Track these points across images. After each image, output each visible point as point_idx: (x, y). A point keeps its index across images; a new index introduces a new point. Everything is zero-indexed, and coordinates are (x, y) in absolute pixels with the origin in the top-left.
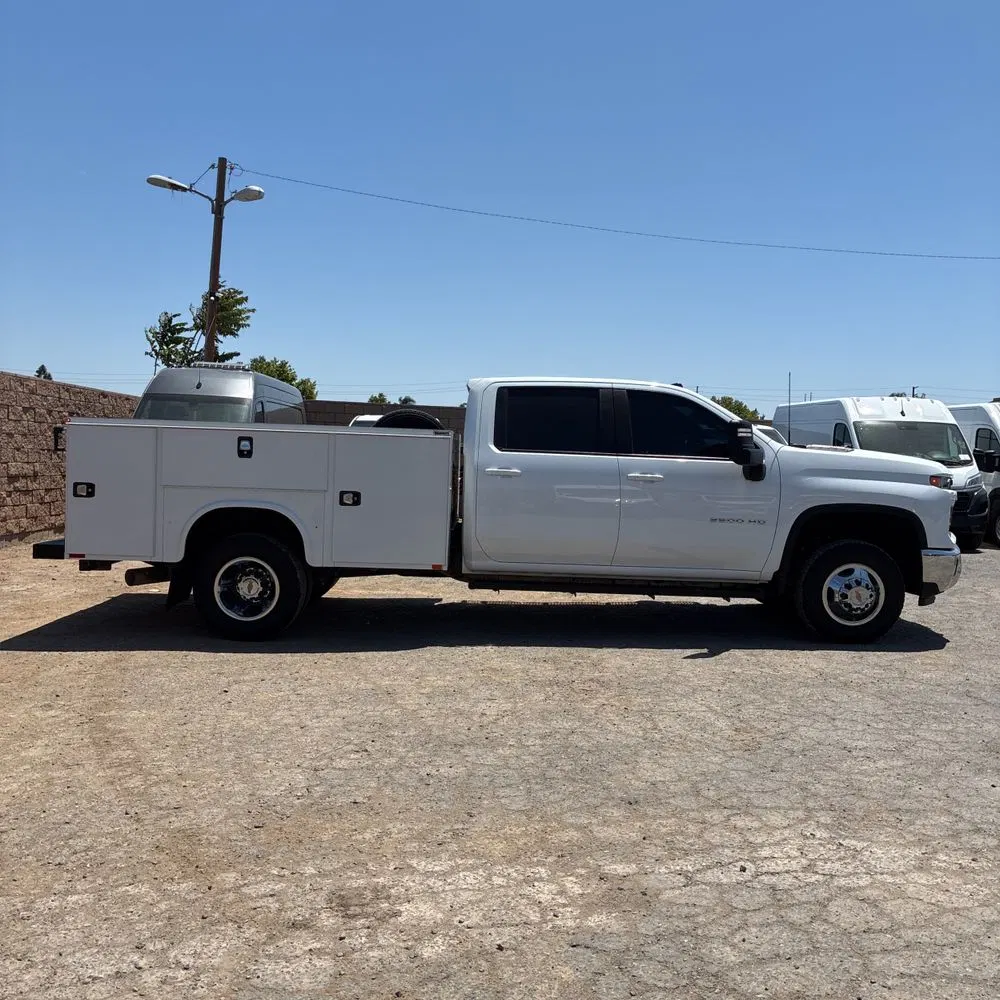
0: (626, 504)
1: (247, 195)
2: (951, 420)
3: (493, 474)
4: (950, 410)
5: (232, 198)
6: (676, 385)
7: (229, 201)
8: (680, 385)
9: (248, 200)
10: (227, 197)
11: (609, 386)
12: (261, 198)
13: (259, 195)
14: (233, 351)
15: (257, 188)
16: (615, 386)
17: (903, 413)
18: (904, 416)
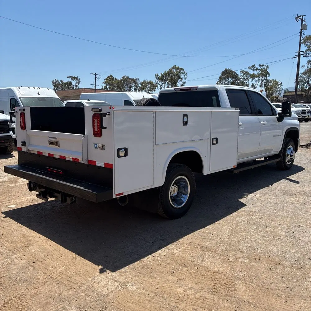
18: (39, 95)
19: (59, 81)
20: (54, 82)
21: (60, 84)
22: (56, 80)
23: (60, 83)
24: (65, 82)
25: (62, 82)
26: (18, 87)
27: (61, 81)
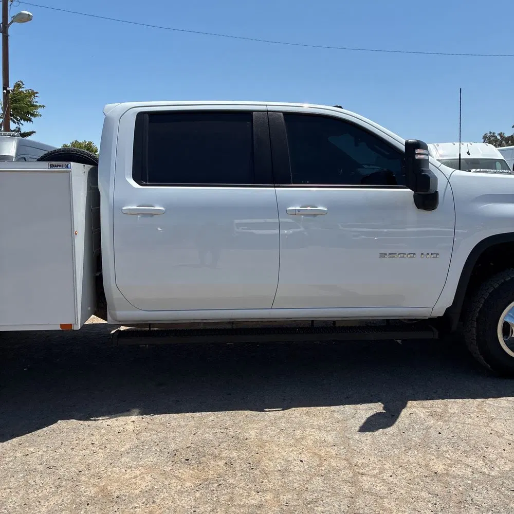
0: (285, 235)
1: (23, 19)
2: (501, 157)
3: (131, 213)
4: (499, 150)
5: (12, 22)
6: (337, 107)
7: (11, 23)
8: (340, 107)
9: (23, 22)
10: (9, 21)
11: (264, 108)
12: (31, 20)
13: (29, 18)
14: (31, 131)
15: (27, 13)
16: (270, 108)
17: (468, 153)
18: (469, 155)
19: (496, 135)
20: (486, 137)
21: (499, 139)
22: (490, 133)
23: (499, 137)
24: (506, 135)
25: (501, 137)
26: (435, 144)
27: (500, 134)
